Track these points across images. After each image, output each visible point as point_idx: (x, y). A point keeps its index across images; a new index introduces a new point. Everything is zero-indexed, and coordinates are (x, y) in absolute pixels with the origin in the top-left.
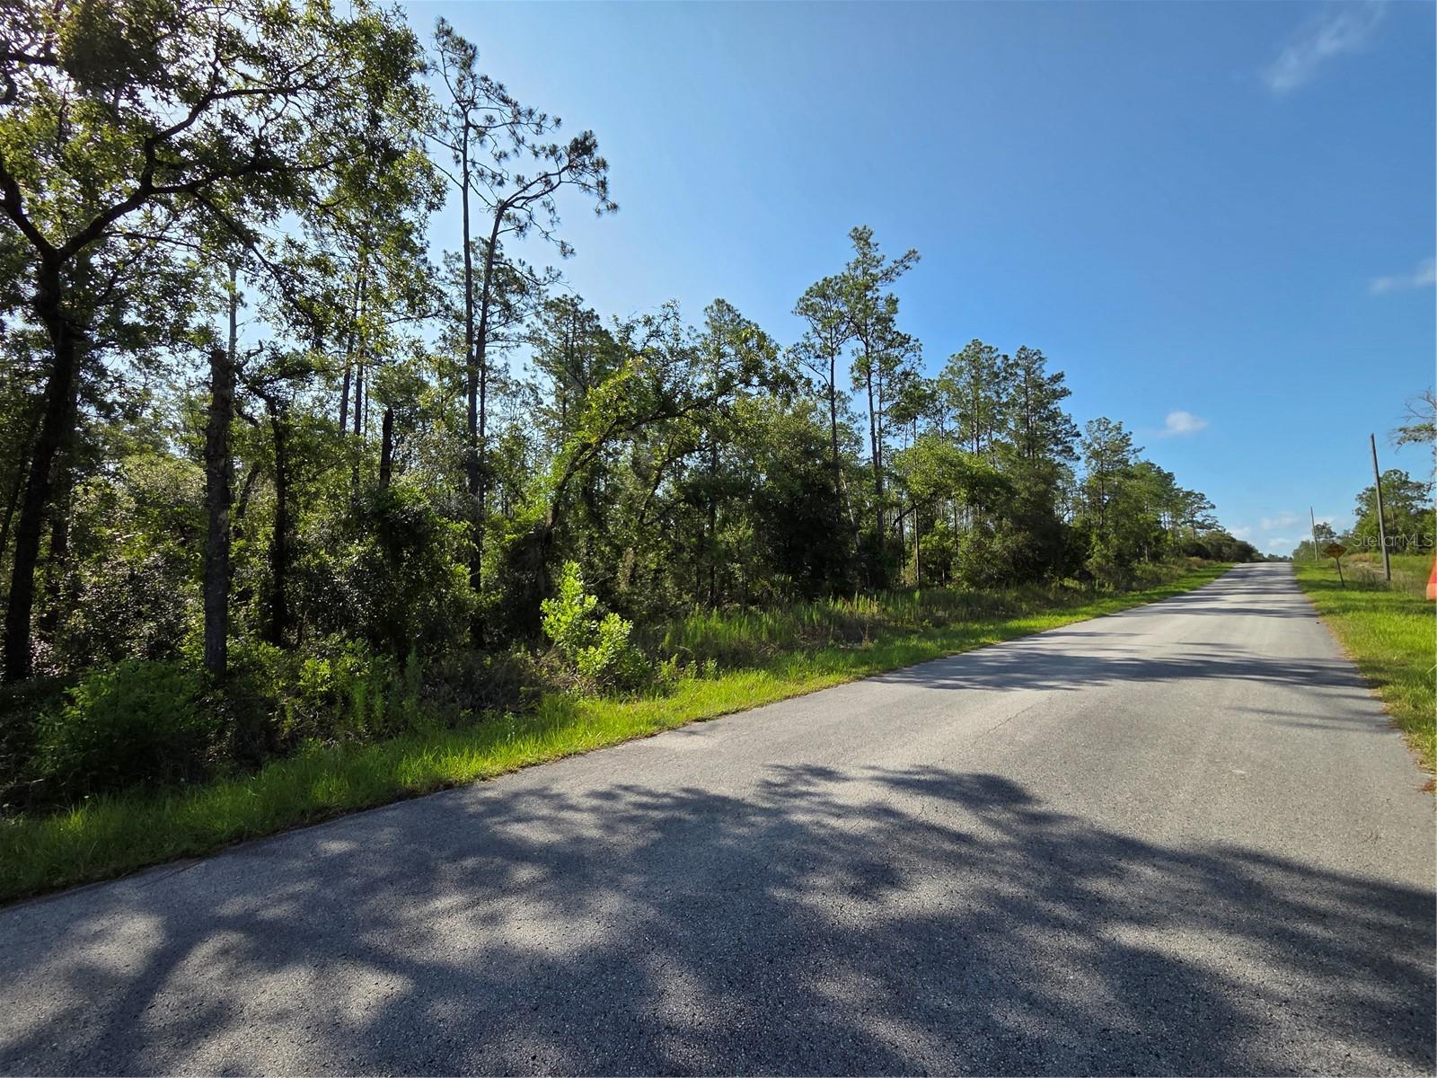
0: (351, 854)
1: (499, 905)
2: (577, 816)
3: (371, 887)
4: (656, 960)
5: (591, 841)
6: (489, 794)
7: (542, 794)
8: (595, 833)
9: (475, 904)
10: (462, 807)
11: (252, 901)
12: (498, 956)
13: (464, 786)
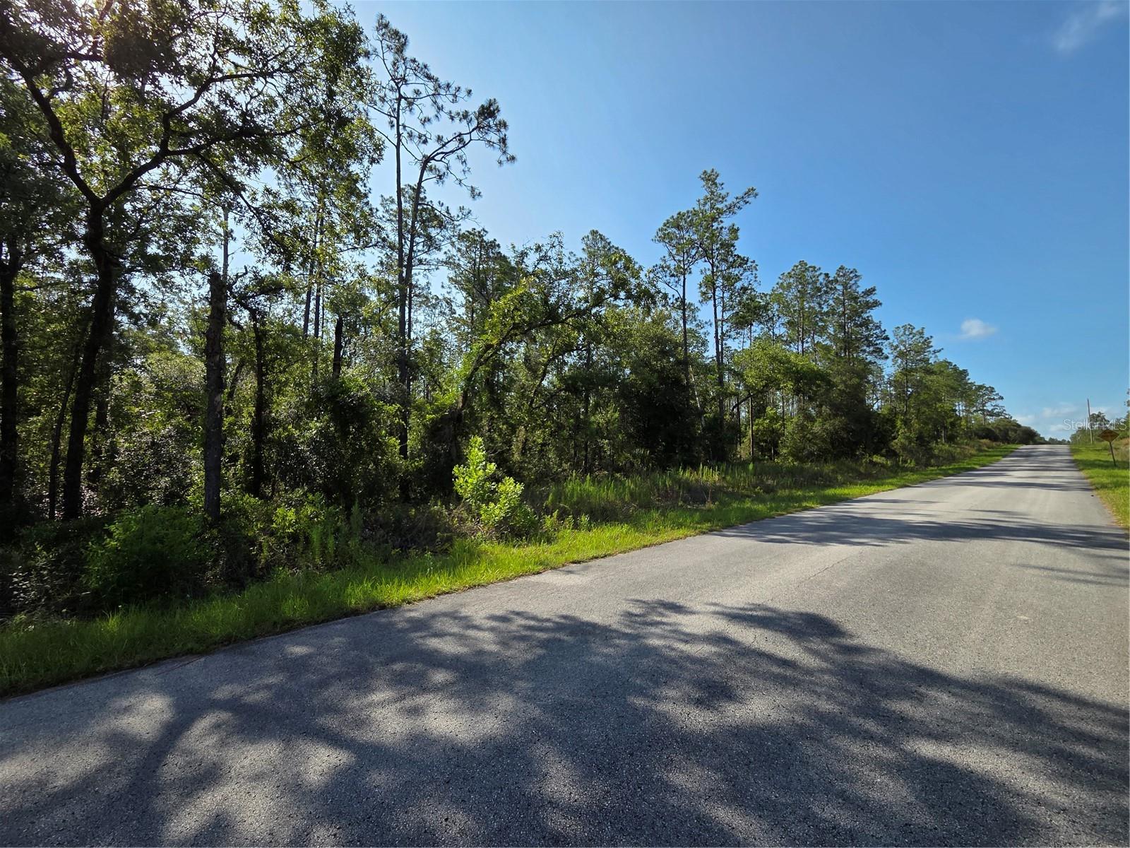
0: (310, 656)
1: (420, 700)
2: (480, 634)
3: (324, 683)
4: (540, 750)
5: (491, 653)
6: (412, 614)
7: (453, 616)
8: (494, 648)
9: (403, 698)
10: (392, 624)
11: (237, 689)
12: (420, 740)
13: (394, 608)
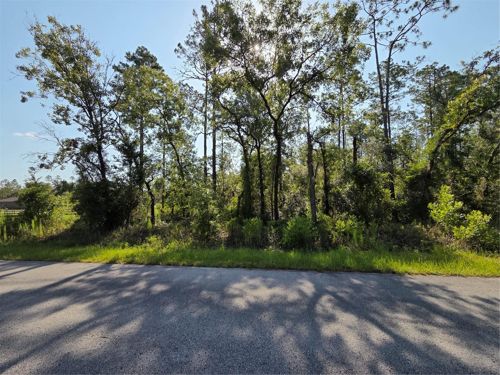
0: (361, 285)
1: (429, 328)
3: (371, 299)
6: (413, 281)
9: (416, 322)
10: (402, 283)
13: (401, 274)
